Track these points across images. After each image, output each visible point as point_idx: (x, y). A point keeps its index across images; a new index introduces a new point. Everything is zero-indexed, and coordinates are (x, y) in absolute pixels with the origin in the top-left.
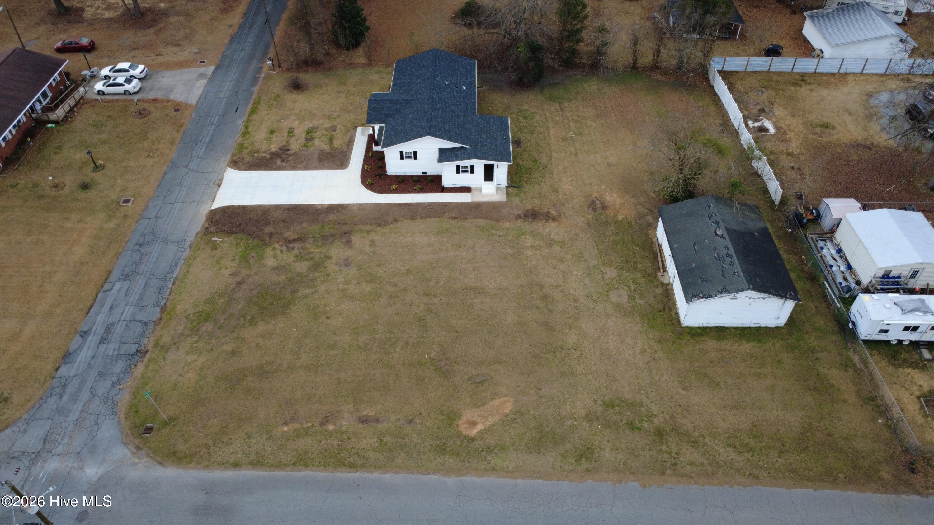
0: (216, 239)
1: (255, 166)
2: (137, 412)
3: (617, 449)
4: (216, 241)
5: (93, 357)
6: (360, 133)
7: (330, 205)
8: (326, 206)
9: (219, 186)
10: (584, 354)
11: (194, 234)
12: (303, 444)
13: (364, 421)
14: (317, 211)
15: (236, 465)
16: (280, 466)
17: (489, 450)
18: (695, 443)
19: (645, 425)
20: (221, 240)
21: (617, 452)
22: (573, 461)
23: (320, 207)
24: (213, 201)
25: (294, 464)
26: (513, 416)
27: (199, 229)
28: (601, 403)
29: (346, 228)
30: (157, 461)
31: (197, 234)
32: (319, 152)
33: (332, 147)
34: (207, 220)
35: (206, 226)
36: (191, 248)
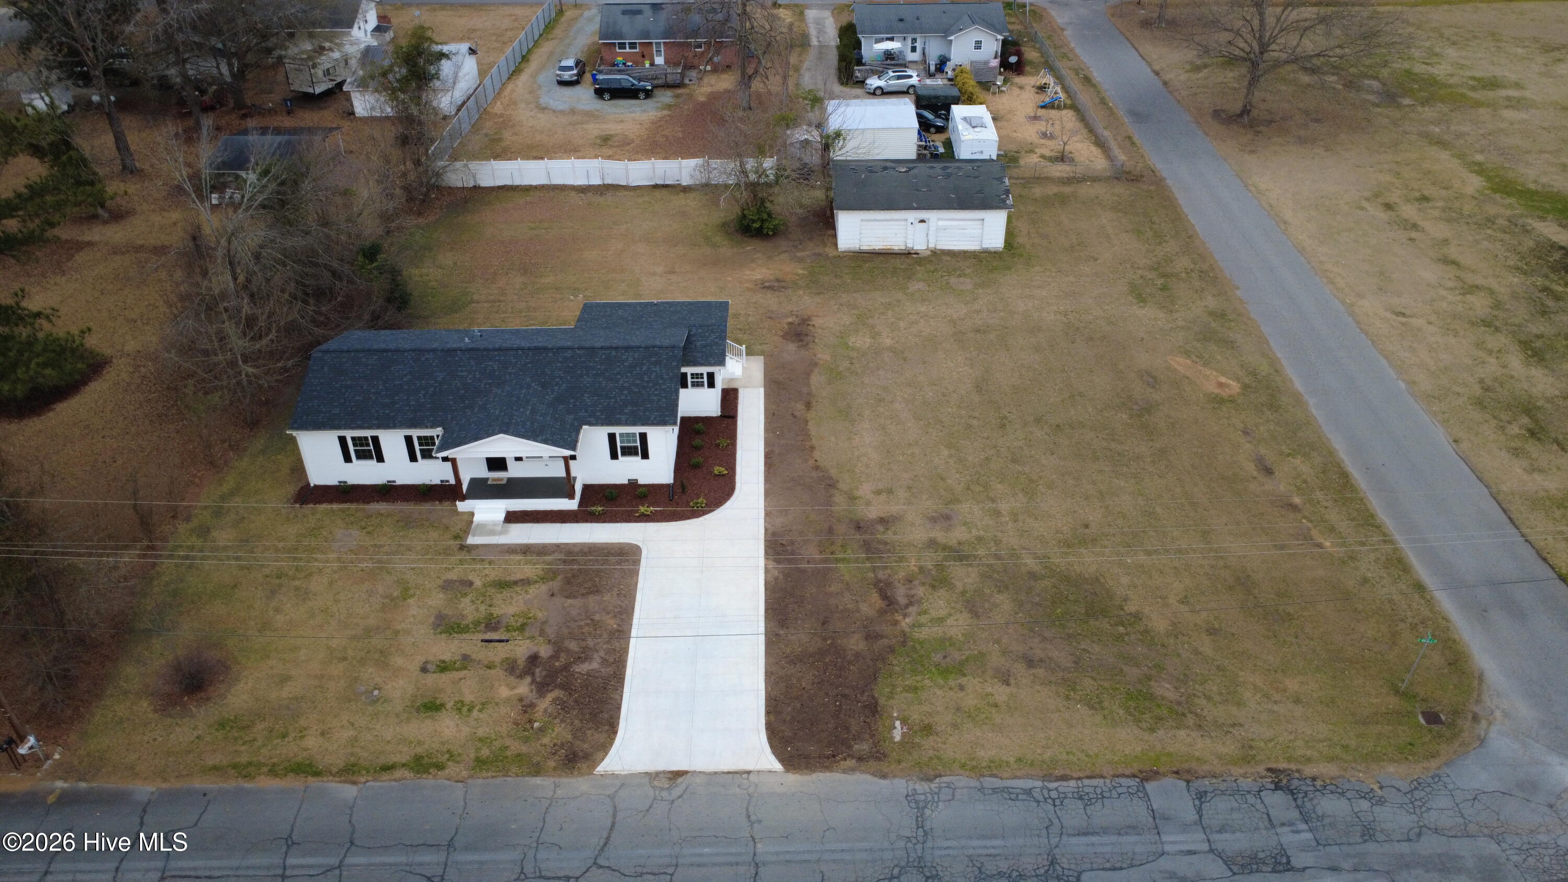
0: (897, 733)
2: (1411, 745)
3: (1200, 298)
4: (904, 732)
5: (1334, 870)
6: (492, 537)
8: (771, 562)
9: (679, 774)
10: (1070, 310)
11: (884, 782)
12: (1340, 523)
13: (1266, 471)
16: (1389, 541)
17: (1253, 374)
18: (1167, 260)
19: (1158, 283)
20: (898, 723)
21: (1204, 298)
22: (1233, 325)
24: (749, 772)
25: (1377, 529)
26: (1193, 356)
27: (869, 777)
28: (1142, 304)
29: (845, 529)
30: (1479, 684)
31: (884, 776)
32: (558, 601)
33: (543, 579)
34: (828, 768)
35: (850, 763)
36: (940, 776)
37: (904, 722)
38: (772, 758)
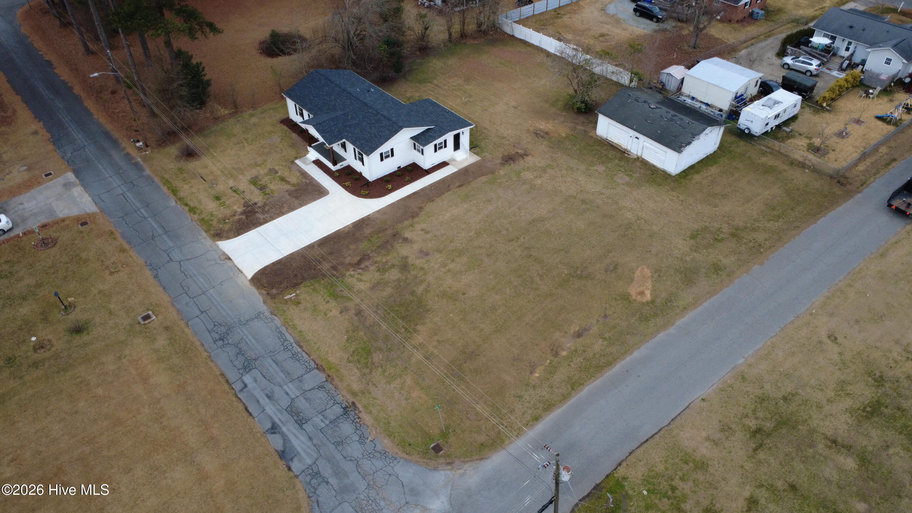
0: (289, 296)
1: (240, 229)
2: (410, 445)
3: (727, 256)
4: (291, 298)
5: (310, 438)
6: (303, 164)
7: (353, 223)
8: (351, 226)
9: (229, 259)
10: (646, 219)
11: (262, 304)
12: (561, 374)
13: (579, 335)
14: (348, 233)
15: (536, 419)
16: (565, 397)
17: (669, 300)
18: (754, 230)
19: (722, 235)
20: (294, 294)
21: (728, 257)
22: (715, 276)
23: (347, 229)
24: (242, 272)
25: (572, 389)
26: (657, 275)
27: (261, 299)
28: (689, 239)
29: (390, 232)
30: (477, 460)
31: (265, 302)
32: (286, 193)
33: (294, 185)
34: (258, 288)
35: (264, 292)
36: (276, 315)
37: (297, 295)
38: (252, 274)
